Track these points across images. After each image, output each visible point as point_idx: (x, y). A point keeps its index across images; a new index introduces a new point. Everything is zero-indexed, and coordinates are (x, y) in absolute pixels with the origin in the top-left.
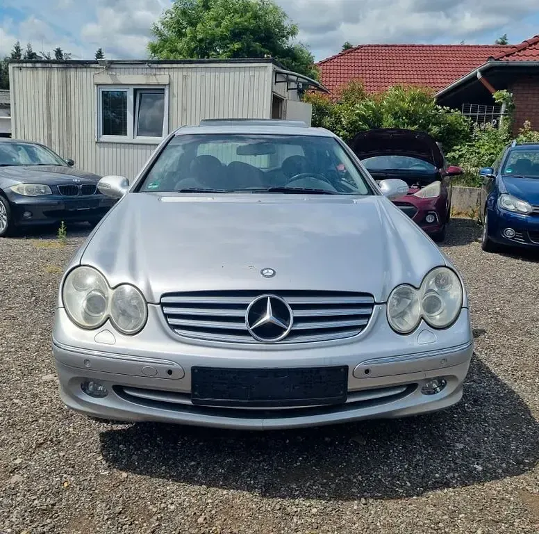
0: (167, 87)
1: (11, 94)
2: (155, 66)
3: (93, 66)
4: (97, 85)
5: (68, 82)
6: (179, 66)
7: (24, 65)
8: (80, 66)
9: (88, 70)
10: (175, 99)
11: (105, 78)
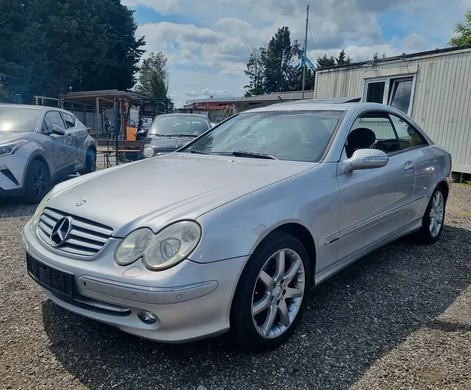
0: (415, 75)
1: (315, 93)
2: (408, 59)
3: (364, 66)
4: (366, 79)
5: (348, 80)
6: (427, 56)
7: (324, 71)
8: (356, 67)
9: (362, 69)
10: (421, 84)
11: (370, 73)
